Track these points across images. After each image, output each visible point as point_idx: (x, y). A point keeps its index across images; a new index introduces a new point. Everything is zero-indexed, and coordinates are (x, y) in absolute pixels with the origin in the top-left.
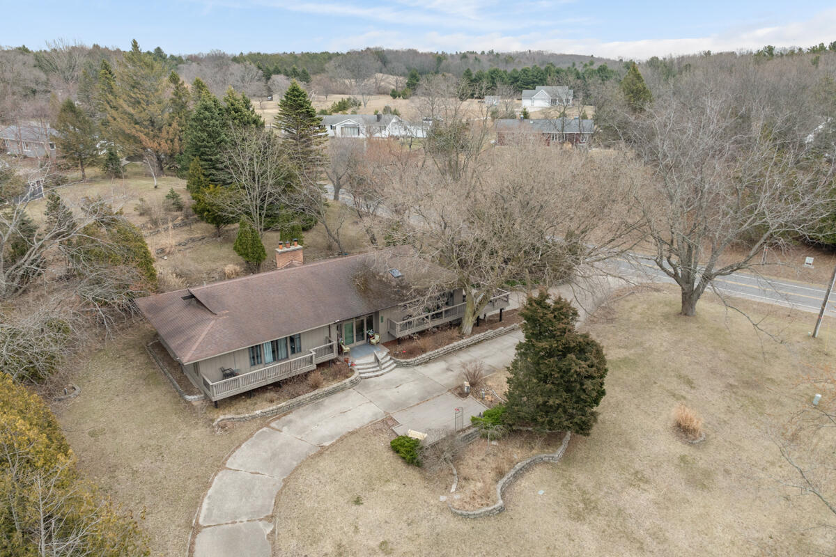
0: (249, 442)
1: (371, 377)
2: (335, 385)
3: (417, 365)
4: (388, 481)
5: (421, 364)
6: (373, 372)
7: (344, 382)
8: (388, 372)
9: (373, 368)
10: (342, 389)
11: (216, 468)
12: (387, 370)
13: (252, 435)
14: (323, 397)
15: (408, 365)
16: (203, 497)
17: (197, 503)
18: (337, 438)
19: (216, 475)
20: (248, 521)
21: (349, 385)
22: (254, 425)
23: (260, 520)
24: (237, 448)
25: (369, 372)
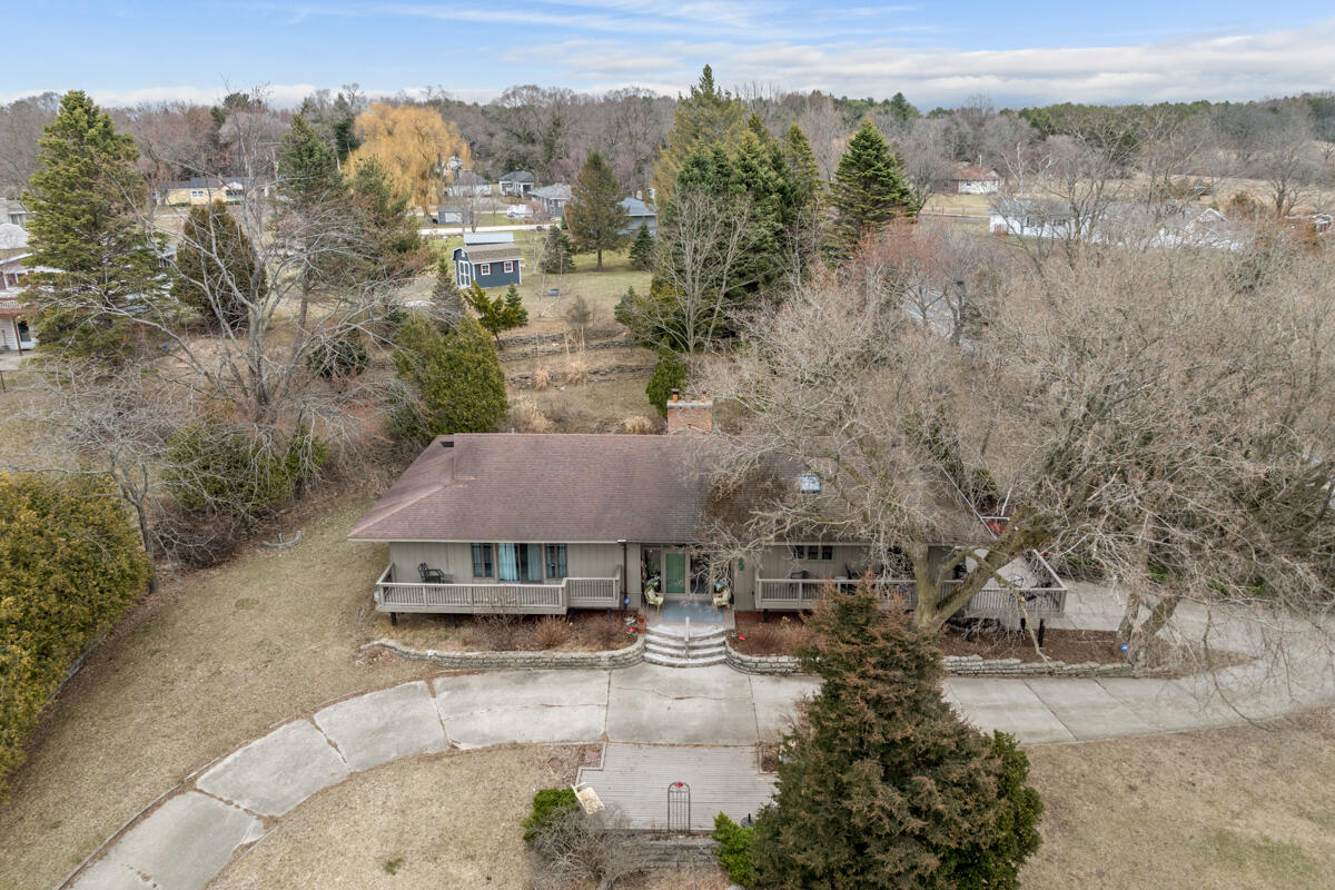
0: (377, 694)
1: (661, 664)
2: (581, 653)
3: (763, 673)
4: (472, 858)
5: (771, 674)
6: (672, 656)
7: (598, 654)
8: (697, 666)
9: (675, 648)
10: (592, 666)
11: (299, 712)
12: (701, 661)
13: (395, 684)
14: (550, 668)
15: (740, 666)
16: (240, 746)
17: (224, 750)
18: (489, 745)
19: (288, 722)
20: (246, 810)
21: (606, 663)
22: (411, 670)
23: (259, 817)
24: (356, 695)
25: (663, 654)
